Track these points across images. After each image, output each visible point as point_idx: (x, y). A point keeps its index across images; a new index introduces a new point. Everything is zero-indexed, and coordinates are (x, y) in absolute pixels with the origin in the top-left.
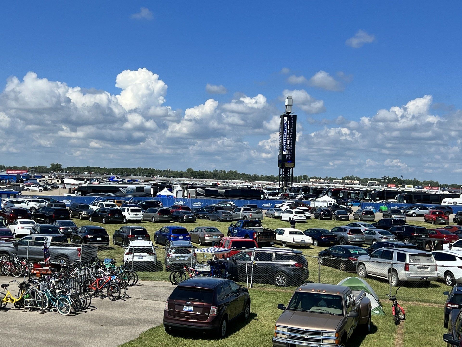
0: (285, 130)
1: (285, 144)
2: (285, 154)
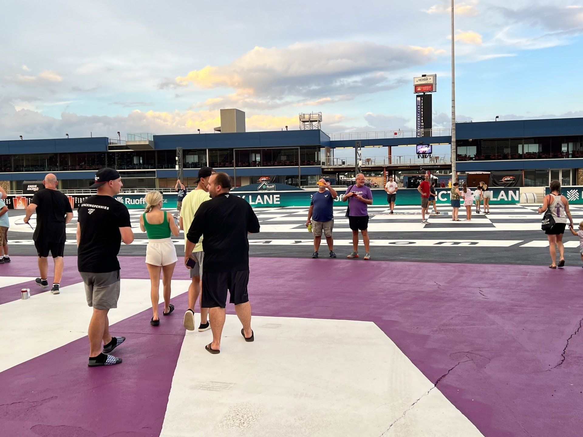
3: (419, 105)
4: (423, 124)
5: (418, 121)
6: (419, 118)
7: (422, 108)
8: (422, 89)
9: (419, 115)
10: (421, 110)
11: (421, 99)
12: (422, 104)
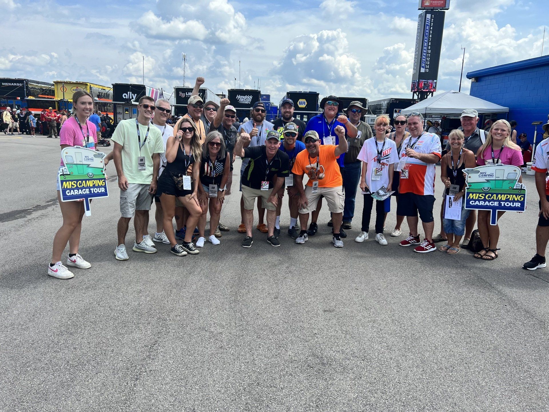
1: (424, 57)
3: (427, 25)
4: (430, 51)
5: (425, 46)
6: (426, 43)
7: (431, 30)
8: (431, 4)
9: (426, 39)
10: (430, 32)
11: (431, 16)
12: (432, 23)
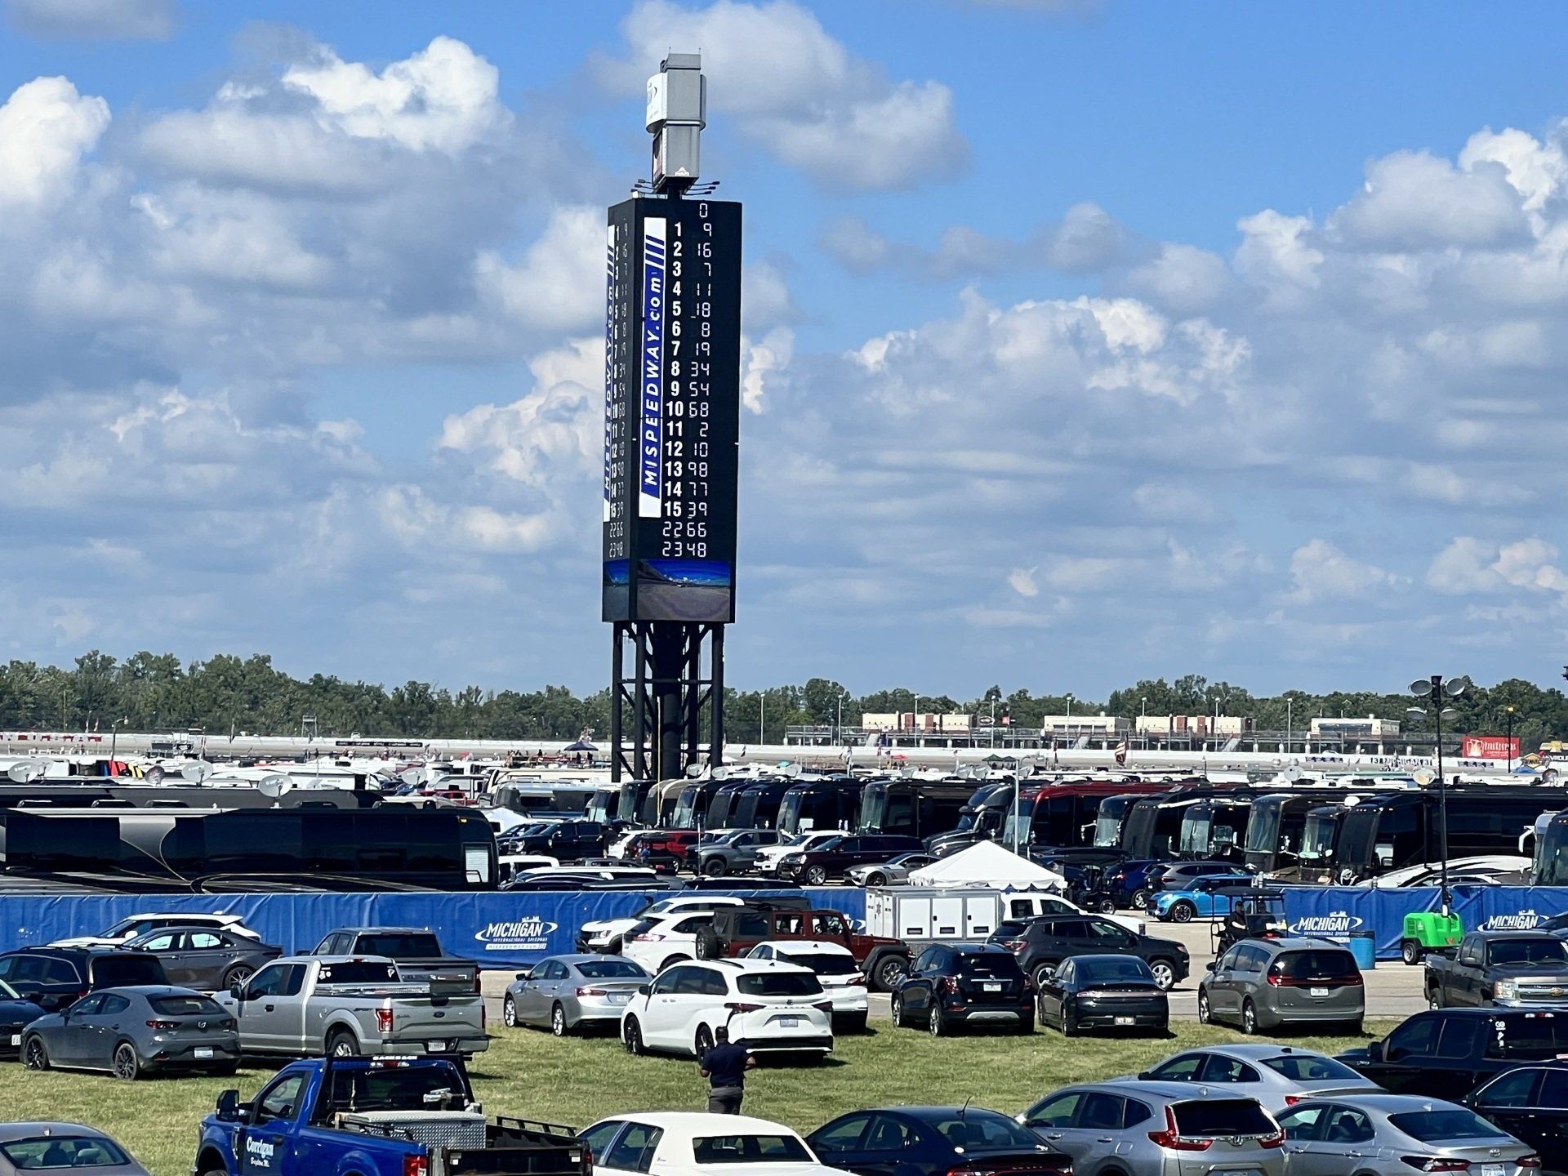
0: (651, 325)
2: (657, 514)
